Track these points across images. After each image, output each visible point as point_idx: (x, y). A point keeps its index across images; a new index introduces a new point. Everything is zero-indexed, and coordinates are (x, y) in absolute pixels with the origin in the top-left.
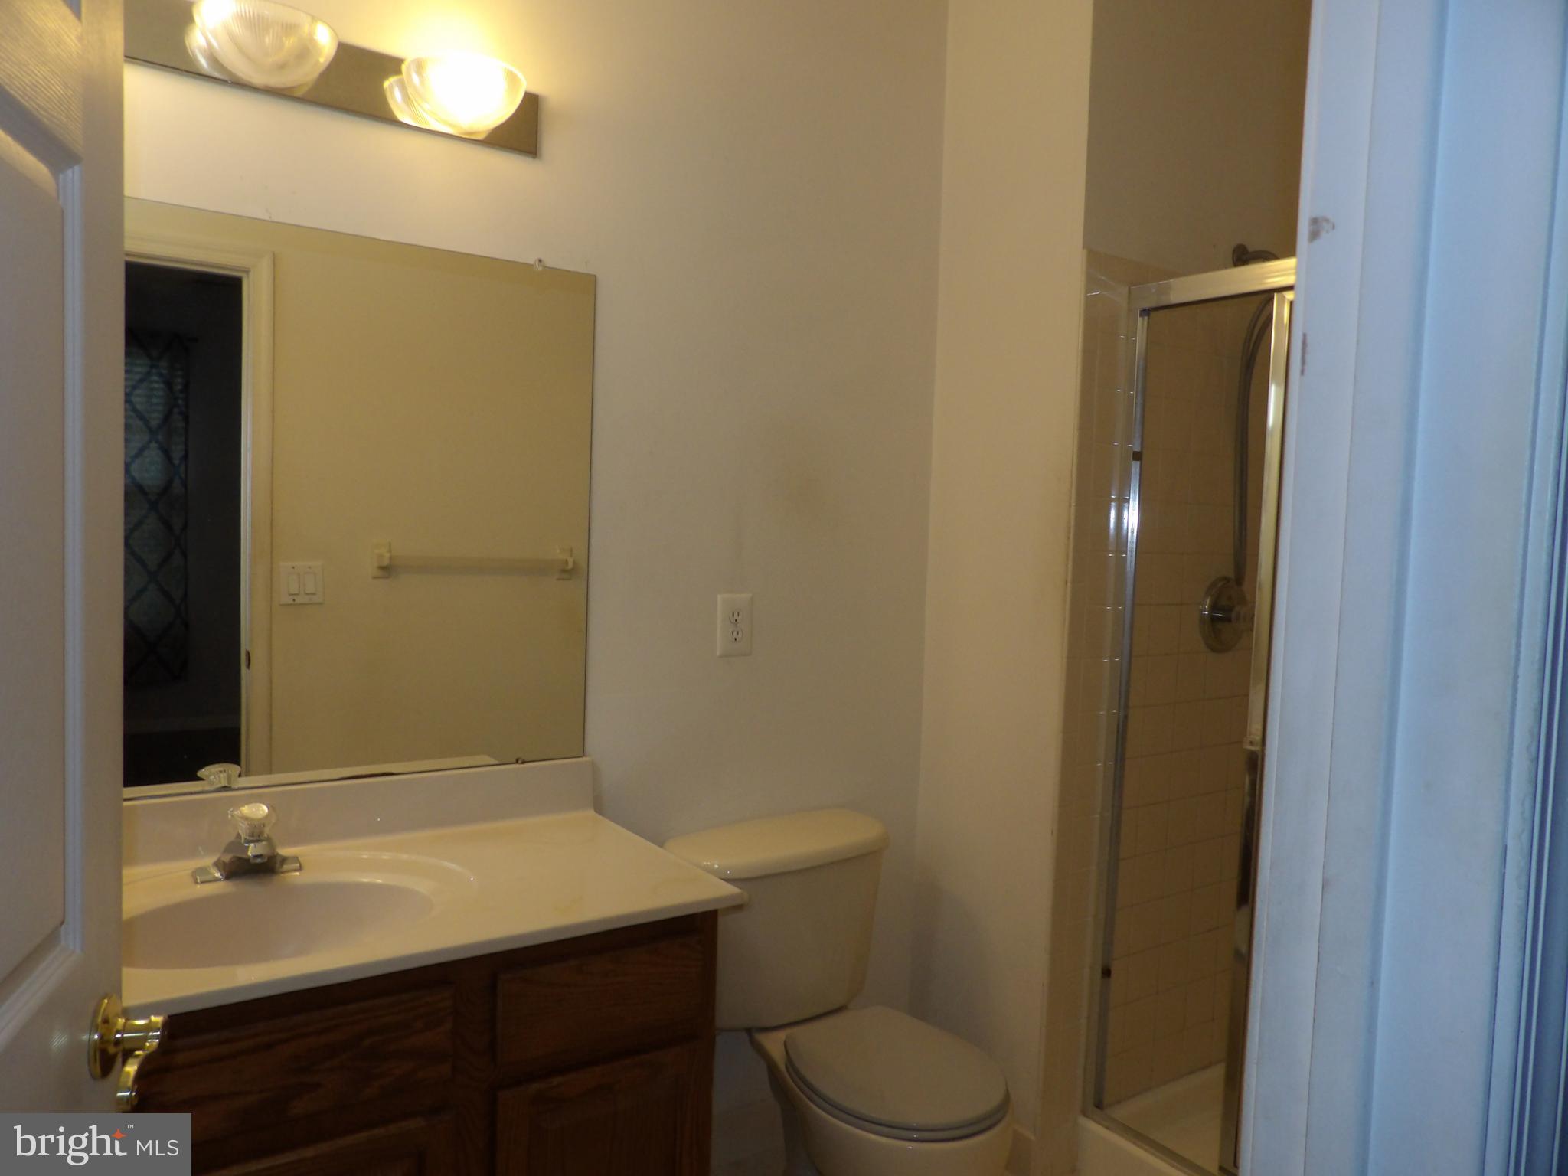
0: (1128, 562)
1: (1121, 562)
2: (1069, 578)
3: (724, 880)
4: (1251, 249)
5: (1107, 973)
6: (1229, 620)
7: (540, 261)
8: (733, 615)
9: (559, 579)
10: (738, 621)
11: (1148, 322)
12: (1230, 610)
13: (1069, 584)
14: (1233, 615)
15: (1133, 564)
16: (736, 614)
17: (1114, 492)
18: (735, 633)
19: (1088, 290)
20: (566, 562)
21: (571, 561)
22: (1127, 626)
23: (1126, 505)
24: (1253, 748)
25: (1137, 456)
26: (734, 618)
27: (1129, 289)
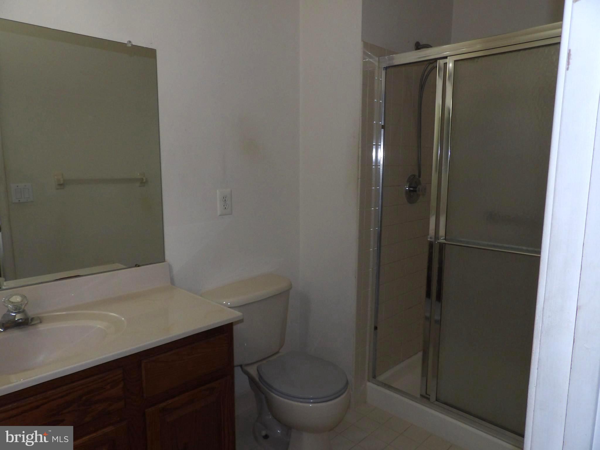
0: (381, 169)
1: (378, 170)
2: (359, 177)
3: (229, 307)
4: (421, 44)
5: (376, 328)
6: (415, 191)
7: (130, 42)
8: (224, 198)
9: (140, 186)
10: (226, 200)
11: (386, 73)
12: (416, 188)
13: (359, 180)
14: (417, 189)
15: (382, 171)
16: (225, 198)
17: (374, 141)
18: (225, 206)
19: (364, 59)
20: (143, 179)
21: (144, 178)
22: (381, 194)
23: (380, 146)
24: (431, 240)
25: (383, 127)
26: (224, 199)
27: (379, 59)
